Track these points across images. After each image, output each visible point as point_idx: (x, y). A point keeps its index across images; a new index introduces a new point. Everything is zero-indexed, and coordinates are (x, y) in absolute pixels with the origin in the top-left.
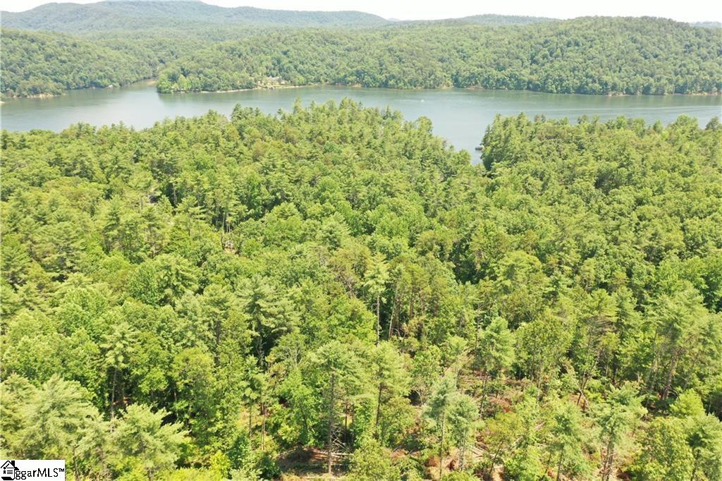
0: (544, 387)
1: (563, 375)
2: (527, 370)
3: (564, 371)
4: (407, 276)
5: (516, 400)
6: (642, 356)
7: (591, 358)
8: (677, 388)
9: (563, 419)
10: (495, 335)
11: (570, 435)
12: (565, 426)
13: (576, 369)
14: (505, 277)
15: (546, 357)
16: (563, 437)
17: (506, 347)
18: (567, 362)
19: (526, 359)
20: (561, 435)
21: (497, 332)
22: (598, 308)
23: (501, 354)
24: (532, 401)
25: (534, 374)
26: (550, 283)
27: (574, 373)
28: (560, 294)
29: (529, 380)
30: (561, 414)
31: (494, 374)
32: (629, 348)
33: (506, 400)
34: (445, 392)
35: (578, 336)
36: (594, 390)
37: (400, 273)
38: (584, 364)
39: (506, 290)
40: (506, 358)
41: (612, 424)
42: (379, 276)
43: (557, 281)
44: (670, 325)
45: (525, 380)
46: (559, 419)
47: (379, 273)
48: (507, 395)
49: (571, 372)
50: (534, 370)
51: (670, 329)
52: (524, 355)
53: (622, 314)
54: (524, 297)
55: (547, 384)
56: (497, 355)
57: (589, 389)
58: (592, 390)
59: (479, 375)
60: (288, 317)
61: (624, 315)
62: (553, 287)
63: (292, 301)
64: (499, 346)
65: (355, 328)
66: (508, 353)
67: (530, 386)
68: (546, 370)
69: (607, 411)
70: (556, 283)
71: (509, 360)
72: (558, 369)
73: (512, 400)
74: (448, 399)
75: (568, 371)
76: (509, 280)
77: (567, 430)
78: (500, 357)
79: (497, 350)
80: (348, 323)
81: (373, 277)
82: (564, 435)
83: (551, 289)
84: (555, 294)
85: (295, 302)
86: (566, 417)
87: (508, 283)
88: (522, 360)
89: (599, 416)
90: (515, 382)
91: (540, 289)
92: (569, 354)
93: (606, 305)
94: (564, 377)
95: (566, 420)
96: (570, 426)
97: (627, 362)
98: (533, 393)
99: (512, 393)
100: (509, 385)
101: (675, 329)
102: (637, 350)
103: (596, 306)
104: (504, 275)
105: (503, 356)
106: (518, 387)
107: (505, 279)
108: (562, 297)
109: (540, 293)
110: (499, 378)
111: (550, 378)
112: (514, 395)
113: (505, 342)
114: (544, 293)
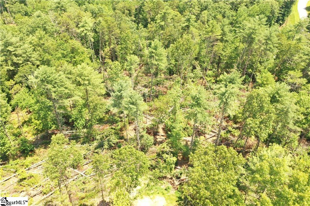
0: (184, 78)
1: (194, 70)
2: (176, 70)
3: (194, 68)
4: (103, 23)
5: (170, 87)
6: (233, 55)
7: (208, 59)
9: (196, 98)
10: (154, 51)
11: (200, 107)
12: (197, 102)
13: (201, 66)
14: (161, 20)
15: (185, 64)
17: (161, 58)
18: (196, 63)
19: (174, 64)
20: (195, 108)
21: (155, 49)
22: (212, 31)
23: (159, 63)
24: (178, 87)
25: (179, 72)
26: (185, 21)
27: (200, 68)
28: (191, 26)
29: (177, 75)
30: (194, 95)
31: (156, 74)
32: (227, 52)
33: (165, 87)
35: (201, 49)
36: (210, 76)
37: (100, 22)
38: (204, 63)
39: (162, 27)
40: (162, 64)
41: (227, 97)
42: (86, 25)
43: (189, 19)
45: (175, 75)
46: (193, 98)
47: (86, 23)
48: (165, 84)
49: (198, 68)
50: (179, 70)
52: (173, 62)
53: (224, 34)
54: (172, 30)
55: (186, 76)
56: (156, 63)
57: (207, 76)
59: (150, 76)
61: (224, 35)
62: (187, 22)
64: (157, 58)
66: (163, 61)
67: (177, 78)
68: (185, 69)
70: (188, 20)
71: (164, 65)
72: (191, 68)
73: (168, 87)
74: (123, 94)
75: (197, 67)
76: (163, 22)
77: (199, 105)
78: (158, 64)
79: (156, 60)
81: (83, 26)
82: (197, 108)
83: (186, 24)
84: (188, 27)
86: (198, 97)
87: (163, 23)
88: (172, 65)
90: (170, 77)
91: (180, 25)
92: (196, 59)
93: (215, 29)
94: (194, 71)
95: (198, 98)
96: (201, 102)
98: (178, 82)
100: (167, 79)
102: (231, 52)
103: (210, 30)
104: (160, 19)
105: (160, 63)
106: (171, 80)
107: (161, 22)
108: (191, 28)
109: (180, 28)
110: (160, 76)
111: (188, 73)
112: (169, 84)
113: (161, 55)
114: (182, 27)
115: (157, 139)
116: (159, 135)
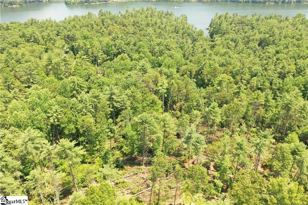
0: (232, 131)
1: (241, 126)
2: (226, 124)
3: (241, 124)
4: (175, 85)
5: (220, 136)
6: (274, 118)
7: (253, 119)
8: (288, 131)
10: (212, 110)
11: (242, 150)
12: (240, 147)
13: (246, 124)
14: (218, 85)
15: (234, 119)
16: (239, 151)
17: (217, 115)
18: (243, 121)
21: (214, 109)
22: (257, 98)
24: (227, 137)
25: (228, 126)
26: (237, 88)
28: (241, 92)
29: (226, 128)
30: (239, 142)
31: (212, 126)
32: (269, 115)
33: (217, 136)
34: (191, 133)
35: (248, 110)
36: (254, 132)
37: (173, 84)
38: (250, 122)
39: (218, 91)
40: (217, 119)
41: (260, 146)
42: (164, 85)
44: (287, 105)
46: (238, 144)
47: (164, 84)
48: (217, 134)
49: (244, 125)
50: (229, 124)
51: (287, 107)
52: (225, 118)
53: (267, 101)
54: (226, 93)
55: (234, 130)
56: (213, 118)
58: (252, 132)
59: (205, 126)
60: (125, 103)
63: (127, 96)
64: (214, 114)
65: (154, 107)
66: (218, 117)
67: (227, 131)
68: (234, 124)
69: (258, 141)
70: (239, 88)
72: (239, 124)
74: (192, 136)
76: (219, 87)
79: (213, 116)
80: (151, 105)
81: (161, 86)
82: (240, 150)
83: (237, 90)
84: (238, 92)
85: (128, 96)
88: (224, 120)
89: (255, 143)
90: (220, 129)
91: (232, 90)
92: (244, 118)
93: (260, 97)
95: (241, 144)
96: (243, 147)
97: (268, 121)
98: (228, 133)
99: (219, 134)
100: (218, 130)
101: (289, 107)
102: (272, 116)
105: (216, 119)
106: (221, 131)
108: (241, 94)
109: (232, 92)
110: (214, 127)
111: (235, 127)
112: (220, 134)
113: (217, 113)
114: (234, 92)
115: (209, 172)
116: (210, 170)
